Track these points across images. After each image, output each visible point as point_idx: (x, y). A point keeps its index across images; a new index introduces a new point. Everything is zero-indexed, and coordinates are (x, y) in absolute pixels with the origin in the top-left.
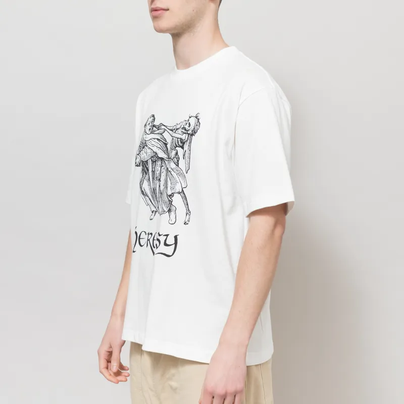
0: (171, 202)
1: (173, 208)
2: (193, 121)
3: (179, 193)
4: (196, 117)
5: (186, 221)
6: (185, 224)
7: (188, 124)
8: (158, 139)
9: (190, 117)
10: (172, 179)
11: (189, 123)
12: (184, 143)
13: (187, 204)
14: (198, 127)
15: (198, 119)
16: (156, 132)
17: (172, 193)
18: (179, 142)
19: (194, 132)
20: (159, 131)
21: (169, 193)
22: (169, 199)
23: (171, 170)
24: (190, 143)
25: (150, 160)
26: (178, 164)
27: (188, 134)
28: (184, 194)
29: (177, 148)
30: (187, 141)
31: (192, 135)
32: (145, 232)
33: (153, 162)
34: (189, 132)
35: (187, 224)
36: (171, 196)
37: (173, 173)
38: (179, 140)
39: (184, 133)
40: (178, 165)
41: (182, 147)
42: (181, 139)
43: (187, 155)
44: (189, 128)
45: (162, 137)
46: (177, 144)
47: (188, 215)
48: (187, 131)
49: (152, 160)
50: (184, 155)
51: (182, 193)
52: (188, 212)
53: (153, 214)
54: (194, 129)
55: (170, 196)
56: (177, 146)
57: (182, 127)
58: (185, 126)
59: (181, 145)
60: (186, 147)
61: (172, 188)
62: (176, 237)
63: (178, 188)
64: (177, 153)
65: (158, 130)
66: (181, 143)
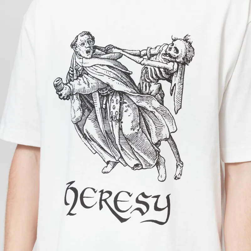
0: (158, 152)
1: (162, 160)
2: (181, 46)
3: (166, 139)
4: (186, 40)
5: (177, 175)
6: (175, 179)
7: (173, 49)
8: (109, 67)
9: (175, 40)
10: (157, 122)
11: (176, 48)
12: (172, 75)
13: (178, 154)
14: (191, 53)
15: (190, 44)
16: (102, 57)
17: (159, 141)
18: (163, 73)
19: (186, 61)
20: (109, 55)
21: (155, 140)
22: (156, 148)
23: (155, 110)
24: (183, 74)
25: (97, 94)
26: (163, 101)
27: (178, 63)
28: (173, 140)
29: (160, 81)
30: (177, 71)
31: (184, 64)
32: (94, 190)
33: (104, 96)
34: (177, 60)
35: (178, 178)
36: (158, 144)
37: (156, 114)
38: (162, 70)
39: (170, 61)
40: (162, 104)
41: (170, 80)
42: (165, 69)
43: (177, 90)
44: (176, 55)
45: (117, 63)
46: (159, 75)
47: (179, 167)
48: (175, 58)
49: (99, 94)
50: (172, 90)
51: (170, 139)
52: (180, 163)
53: (110, 166)
54: (186, 55)
55: (156, 144)
56: (159, 79)
57: (164, 52)
58: (168, 52)
59: (167, 77)
60: (176, 79)
61: (158, 134)
62: (168, 197)
63: (165, 133)
64: (160, 88)
65: (106, 53)
66: (167, 74)
